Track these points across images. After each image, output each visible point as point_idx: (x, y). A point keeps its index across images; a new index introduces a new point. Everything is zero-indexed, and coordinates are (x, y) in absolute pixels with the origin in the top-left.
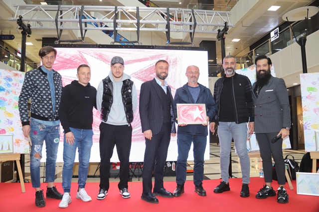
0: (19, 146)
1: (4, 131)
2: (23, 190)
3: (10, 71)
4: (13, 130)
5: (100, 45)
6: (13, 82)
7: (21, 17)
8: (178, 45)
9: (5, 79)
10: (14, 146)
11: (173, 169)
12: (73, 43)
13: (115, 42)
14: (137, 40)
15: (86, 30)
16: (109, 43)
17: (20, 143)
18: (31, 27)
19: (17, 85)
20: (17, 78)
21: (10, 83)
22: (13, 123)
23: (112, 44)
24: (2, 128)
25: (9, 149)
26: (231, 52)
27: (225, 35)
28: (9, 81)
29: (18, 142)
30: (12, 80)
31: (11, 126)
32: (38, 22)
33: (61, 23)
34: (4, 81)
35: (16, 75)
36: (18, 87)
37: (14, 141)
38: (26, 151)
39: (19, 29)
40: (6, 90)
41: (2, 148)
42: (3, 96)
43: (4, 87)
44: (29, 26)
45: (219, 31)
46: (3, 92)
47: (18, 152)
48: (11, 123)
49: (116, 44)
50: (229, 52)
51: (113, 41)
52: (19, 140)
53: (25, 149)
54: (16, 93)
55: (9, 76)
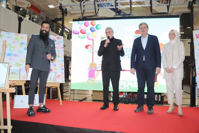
0: (59, 78)
1: (51, 70)
2: (61, 104)
3: (55, 36)
4: (56, 70)
5: (107, 18)
7: (61, 5)
8: (158, 15)
10: (57, 79)
11: (156, 99)
12: (91, 18)
13: (116, 15)
14: (130, 13)
15: (98, 9)
16: (112, 16)
18: (67, 10)
20: (59, 40)
22: (56, 65)
25: (54, 80)
27: (194, 5)
29: (59, 77)
31: (55, 67)
32: (70, 7)
33: (84, 6)
35: (59, 38)
36: (59, 45)
37: (57, 76)
39: (61, 11)
41: (50, 80)
44: (66, 9)
45: (190, 2)
47: (59, 82)
48: (55, 66)
51: (115, 15)
52: (59, 75)
53: (63, 81)
54: (59, 49)
55: (55, 39)
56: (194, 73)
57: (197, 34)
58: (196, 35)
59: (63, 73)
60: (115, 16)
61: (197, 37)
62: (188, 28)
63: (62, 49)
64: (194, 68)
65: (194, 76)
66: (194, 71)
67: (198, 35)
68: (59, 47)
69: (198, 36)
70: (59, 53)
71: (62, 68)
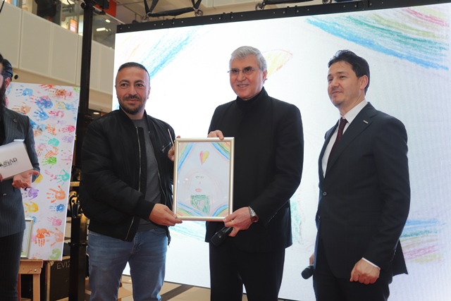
0: (43, 243)
3: (51, 86)
4: (36, 209)
5: (231, 14)
6: (53, 108)
9: (38, 102)
10: (33, 243)
13: (267, 3)
17: (46, 238)
19: (60, 114)
20: (62, 99)
21: (47, 111)
22: (39, 193)
23: (259, 9)
28: (46, 107)
29: (41, 236)
30: (51, 104)
31: (34, 200)
34: (35, 108)
35: (62, 93)
36: (61, 120)
37: (35, 233)
38: (55, 255)
40: (36, 126)
43: (34, 120)
47: (38, 258)
48: (36, 195)
49: (267, 7)
51: (261, 2)
52: (45, 231)
53: (54, 252)
54: (56, 132)
55: (47, 97)
59: (59, 223)
60: (261, 5)
63: (67, 134)
68: (58, 127)
70: (56, 149)
71: (58, 202)
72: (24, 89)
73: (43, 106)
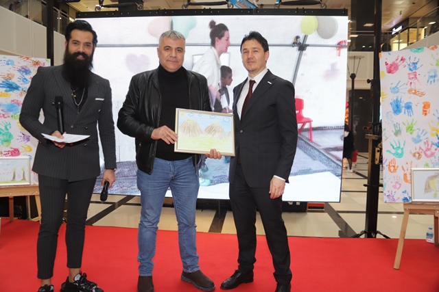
1: (16, 152)
3: (28, 58)
4: (31, 150)
5: (165, 10)
8: (295, 7)
9: (20, 71)
10: (32, 174)
13: (190, 4)
14: (225, 0)
16: (179, 7)
21: (27, 77)
23: (184, 8)
24: (15, 147)
25: (24, 179)
26: (403, 10)
28: (26, 74)
30: (29, 72)
31: (28, 143)
34: (18, 75)
35: (37, 63)
40: (20, 89)
41: (14, 178)
42: (16, 98)
43: (18, 84)
46: (16, 91)
48: (28, 140)
49: (190, 7)
50: (400, 10)
51: (186, 3)
55: (26, 67)
56: (377, 155)
57: (389, 63)
58: (387, 64)
60: (186, 6)
61: (389, 72)
62: (367, 25)
64: (379, 145)
65: (377, 162)
66: (378, 151)
67: (391, 65)
69: (392, 69)
72: (7, 60)
73: (24, 74)
